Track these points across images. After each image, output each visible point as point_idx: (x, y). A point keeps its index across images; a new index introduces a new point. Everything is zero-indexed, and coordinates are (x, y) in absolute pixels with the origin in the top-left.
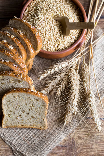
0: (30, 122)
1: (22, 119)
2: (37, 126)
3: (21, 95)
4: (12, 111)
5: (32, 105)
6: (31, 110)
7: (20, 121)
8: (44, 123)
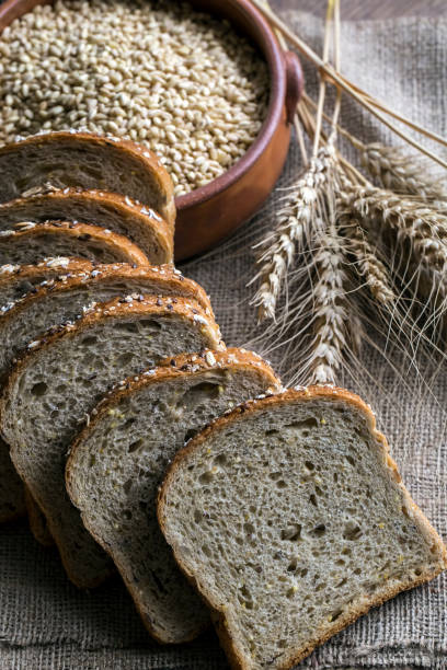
0: (358, 572)
1: (309, 577)
2: (399, 578)
3: (229, 447)
4: (241, 567)
5: (309, 465)
6: (318, 498)
7: (307, 598)
8: (417, 528)
